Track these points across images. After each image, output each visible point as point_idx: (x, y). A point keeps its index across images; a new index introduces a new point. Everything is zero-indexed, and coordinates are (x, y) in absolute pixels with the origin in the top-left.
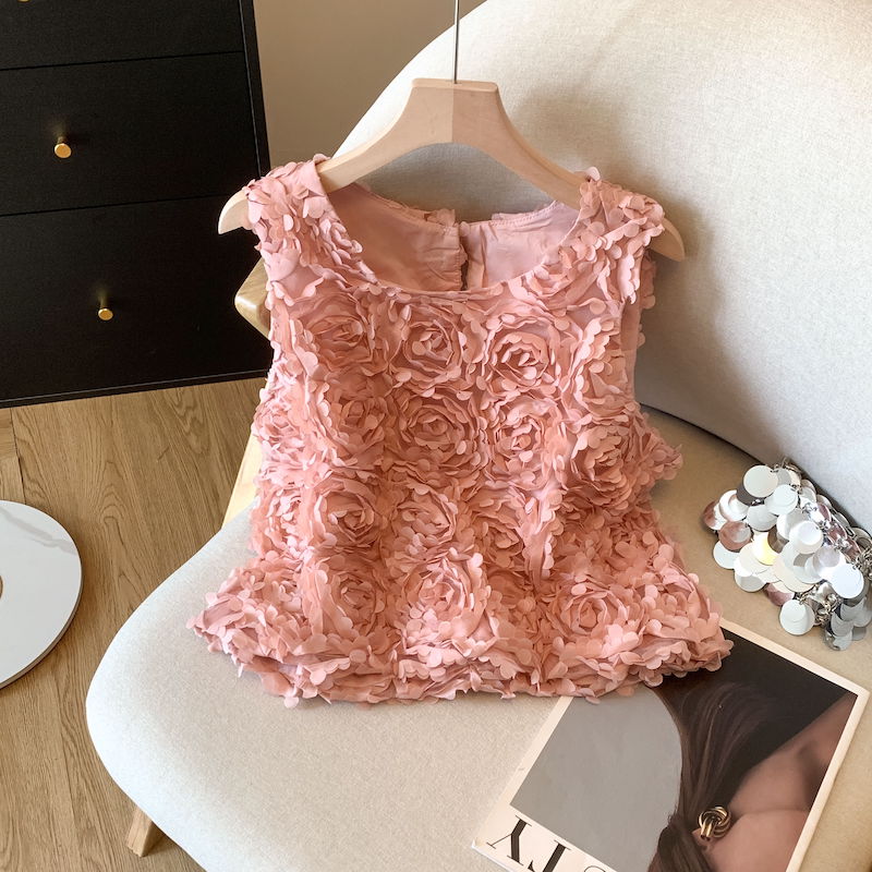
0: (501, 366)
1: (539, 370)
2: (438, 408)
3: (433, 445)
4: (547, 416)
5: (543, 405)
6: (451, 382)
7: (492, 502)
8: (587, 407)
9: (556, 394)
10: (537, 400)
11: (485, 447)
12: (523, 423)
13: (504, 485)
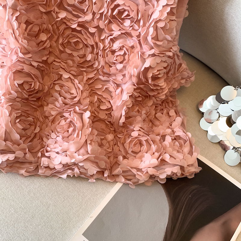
0: (113, 17)
1: (132, 22)
2: (79, 35)
3: (75, 54)
4: (133, 47)
5: (132, 41)
6: (86, 22)
7: (101, 86)
8: (153, 45)
9: (139, 36)
10: (129, 38)
11: (101, 59)
12: (121, 49)
13: (108, 79)
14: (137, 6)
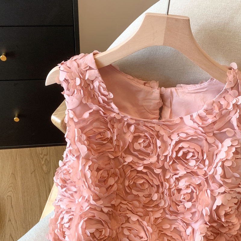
0: (177, 158)
1: (197, 161)
2: (145, 176)
4: (199, 185)
5: (197, 179)
6: (151, 164)
8: (222, 183)
9: (205, 175)
10: (195, 176)
12: (188, 187)
13: (175, 218)
14: (201, 147)
